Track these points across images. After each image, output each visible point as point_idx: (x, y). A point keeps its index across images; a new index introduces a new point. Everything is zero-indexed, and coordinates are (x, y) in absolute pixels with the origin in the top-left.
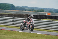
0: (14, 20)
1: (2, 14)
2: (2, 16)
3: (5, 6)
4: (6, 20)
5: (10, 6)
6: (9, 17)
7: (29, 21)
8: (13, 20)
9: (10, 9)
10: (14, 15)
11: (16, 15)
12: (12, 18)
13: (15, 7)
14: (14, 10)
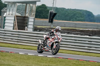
0: (91, 42)
1: (68, 30)
2: (68, 33)
3: (75, 15)
4: (76, 40)
5: (85, 14)
6: (81, 35)
7: (53, 37)
8: (90, 40)
9: (84, 21)
10: (92, 31)
11: (95, 31)
12: (88, 37)
13: (93, 16)
14: (91, 21)
